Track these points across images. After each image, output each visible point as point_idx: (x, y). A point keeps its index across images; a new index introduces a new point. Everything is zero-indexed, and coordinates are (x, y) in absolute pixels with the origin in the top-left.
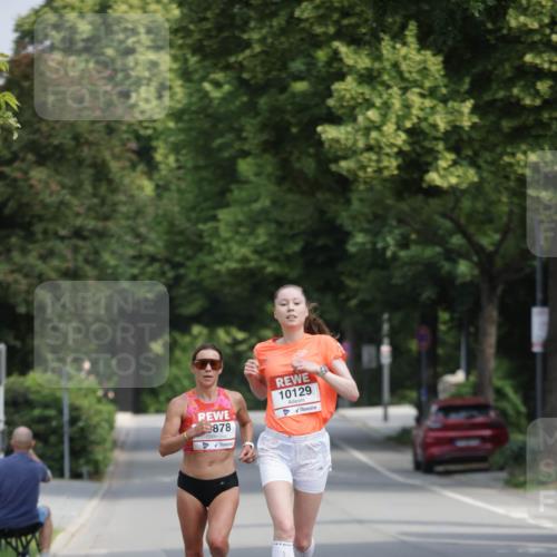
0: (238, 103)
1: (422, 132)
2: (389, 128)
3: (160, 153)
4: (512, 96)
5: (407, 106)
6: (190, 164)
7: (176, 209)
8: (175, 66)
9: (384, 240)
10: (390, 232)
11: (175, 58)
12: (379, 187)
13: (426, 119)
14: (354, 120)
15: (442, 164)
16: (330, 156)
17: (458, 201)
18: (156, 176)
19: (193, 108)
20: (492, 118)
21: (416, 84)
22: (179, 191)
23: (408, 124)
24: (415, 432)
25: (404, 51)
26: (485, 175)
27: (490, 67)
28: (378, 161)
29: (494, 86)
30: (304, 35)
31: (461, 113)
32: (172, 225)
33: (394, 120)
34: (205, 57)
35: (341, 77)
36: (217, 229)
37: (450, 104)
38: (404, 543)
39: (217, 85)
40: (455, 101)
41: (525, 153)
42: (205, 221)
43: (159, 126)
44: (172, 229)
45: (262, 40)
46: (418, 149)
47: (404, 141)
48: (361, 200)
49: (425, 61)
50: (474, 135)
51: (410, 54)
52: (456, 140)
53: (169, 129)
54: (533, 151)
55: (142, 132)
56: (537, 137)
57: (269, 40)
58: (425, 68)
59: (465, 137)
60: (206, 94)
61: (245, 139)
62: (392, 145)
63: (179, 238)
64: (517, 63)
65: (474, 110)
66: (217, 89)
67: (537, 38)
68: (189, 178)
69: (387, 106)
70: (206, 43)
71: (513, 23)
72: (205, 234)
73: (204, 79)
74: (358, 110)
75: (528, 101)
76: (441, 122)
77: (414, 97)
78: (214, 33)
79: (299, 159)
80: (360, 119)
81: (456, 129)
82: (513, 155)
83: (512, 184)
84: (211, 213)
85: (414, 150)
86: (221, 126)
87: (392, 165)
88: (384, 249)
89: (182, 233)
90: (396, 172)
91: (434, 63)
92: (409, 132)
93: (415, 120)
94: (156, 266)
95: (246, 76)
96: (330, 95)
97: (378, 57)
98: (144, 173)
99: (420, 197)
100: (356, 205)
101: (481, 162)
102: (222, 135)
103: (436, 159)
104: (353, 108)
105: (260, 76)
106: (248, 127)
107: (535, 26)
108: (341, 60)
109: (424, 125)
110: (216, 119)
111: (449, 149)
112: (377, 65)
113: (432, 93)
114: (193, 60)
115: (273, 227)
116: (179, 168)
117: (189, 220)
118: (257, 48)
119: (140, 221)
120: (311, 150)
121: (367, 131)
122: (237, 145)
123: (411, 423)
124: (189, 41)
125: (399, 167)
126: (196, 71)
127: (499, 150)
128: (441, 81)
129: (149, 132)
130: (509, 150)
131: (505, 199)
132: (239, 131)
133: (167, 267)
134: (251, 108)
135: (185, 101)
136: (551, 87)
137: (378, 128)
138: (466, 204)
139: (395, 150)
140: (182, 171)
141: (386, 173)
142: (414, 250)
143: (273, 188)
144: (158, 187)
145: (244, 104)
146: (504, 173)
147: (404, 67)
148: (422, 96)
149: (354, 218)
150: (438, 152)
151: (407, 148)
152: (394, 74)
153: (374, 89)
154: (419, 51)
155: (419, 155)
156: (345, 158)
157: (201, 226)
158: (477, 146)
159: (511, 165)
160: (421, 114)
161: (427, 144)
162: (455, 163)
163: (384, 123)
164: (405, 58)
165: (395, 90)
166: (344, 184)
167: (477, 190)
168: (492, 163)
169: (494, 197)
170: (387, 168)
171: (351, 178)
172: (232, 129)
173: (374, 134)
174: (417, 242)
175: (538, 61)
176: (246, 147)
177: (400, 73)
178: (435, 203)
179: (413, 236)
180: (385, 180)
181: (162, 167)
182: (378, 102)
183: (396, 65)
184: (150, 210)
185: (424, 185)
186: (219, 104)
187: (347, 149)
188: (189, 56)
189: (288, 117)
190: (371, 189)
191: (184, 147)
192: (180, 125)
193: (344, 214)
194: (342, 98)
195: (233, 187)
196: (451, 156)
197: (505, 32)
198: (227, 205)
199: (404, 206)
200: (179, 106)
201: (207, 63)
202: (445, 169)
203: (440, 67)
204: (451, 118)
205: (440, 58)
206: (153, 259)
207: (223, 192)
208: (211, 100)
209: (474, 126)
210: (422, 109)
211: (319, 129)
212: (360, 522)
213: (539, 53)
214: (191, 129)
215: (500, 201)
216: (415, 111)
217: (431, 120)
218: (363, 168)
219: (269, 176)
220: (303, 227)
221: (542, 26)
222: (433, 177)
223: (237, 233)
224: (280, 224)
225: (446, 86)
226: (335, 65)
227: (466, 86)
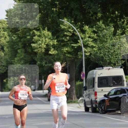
0: (18, 40)
1: (48, 45)
2: (43, 44)
3: (5, 49)
4: (63, 39)
5: (46, 41)
6: (10, 50)
7: (8, 58)
8: (7, 34)
9: (43, 63)
10: (44, 62)
11: (7, 33)
12: (41, 54)
13: (49, 43)
14: (37, 43)
15: (52, 50)
16: (33, 49)
17: (54, 56)
18: (5, 52)
19: (11, 41)
20: (60, 43)
21: (47, 37)
22: (8, 55)
23: (46, 44)
24: (48, 95)
25: (45, 32)
26: (59, 52)
27: (59, 34)
28: (41, 50)
29: (60, 38)
30: (28, 29)
31: (55, 42)
32: (7, 60)
33: (44, 43)
34: (12, 33)
35: (35, 36)
36: (15, 61)
37: (53, 40)
38: (47, 113)
39: (14, 37)
40: (54, 40)
41: (65, 48)
42: (13, 60)
43: (5, 44)
44: (7, 61)
45: (22, 30)
46: (48, 48)
47: (46, 47)
48: (39, 56)
49: (48, 33)
50: (57, 45)
51: (46, 32)
52: (54, 46)
53: (7, 44)
54: (67, 48)
55: (2, 45)
56: (67, 46)
57: (23, 30)
58: (49, 35)
59: (55, 46)
60: (12, 39)
61: (19, 46)
62: (43, 47)
63: (8, 63)
64: (63, 34)
65: (57, 41)
66: (14, 38)
67: (66, 30)
68: (10, 52)
69: (42, 41)
70: (12, 30)
71: (63, 28)
72: (13, 62)
73: (12, 36)
74: (38, 41)
75: (65, 40)
76: (51, 43)
77: (47, 39)
78: (14, 29)
79: (28, 49)
80: (38, 43)
81: (54, 44)
82: (63, 49)
83: (63, 53)
84: (14, 58)
85: (47, 48)
86: (15, 44)
87: (43, 50)
88: (43, 64)
89: (9, 62)
90: (44, 52)
91: (50, 34)
92: (46, 45)
93: (47, 43)
94: (4, 67)
95: (19, 36)
96: (33, 39)
97: (41, 33)
98: (2, 52)
99: (48, 56)
100: (38, 57)
101: (58, 50)
102: (15, 45)
103: (51, 49)
104: (37, 41)
105: (22, 36)
106: (20, 44)
107: (66, 28)
108: (35, 33)
109: (49, 44)
110: (14, 43)
111: (53, 48)
112: (41, 34)
113: (50, 39)
114: (10, 33)
115: (24, 61)
116: (8, 51)
117: (10, 59)
118: (21, 31)
119: (2, 60)
120: (30, 48)
121: (39, 45)
122: (18, 47)
123: (47, 93)
124: (10, 30)
125: (45, 51)
126: (11, 35)
127: (61, 48)
128: (51, 37)
129: (3, 45)
130: (63, 48)
131: (62, 56)
132: (18, 45)
133: (6, 67)
134: (20, 41)
135: (9, 40)
136: (69, 38)
137: (41, 44)
138: (56, 57)
139: (44, 48)
140: (9, 51)
141: (43, 52)
142: (48, 65)
143: (24, 54)
144: (5, 54)
145: (19, 40)
146: (62, 52)
147: (45, 34)
148: (48, 39)
149: (37, 59)
150: (51, 48)
151: (46, 48)
152: (44, 35)
153: (40, 38)
154: (48, 32)
155: (48, 49)
156: (36, 49)
157: (12, 61)
158: (57, 47)
159: (63, 50)
160: (48, 42)
161: (49, 47)
162: (54, 50)
163: (42, 43)
164: (45, 33)
165: (44, 38)
166: (36, 53)
167: (57, 54)
168: (60, 50)
169: (60, 55)
170: (43, 51)
171: (37, 52)
172: (17, 44)
173: (40, 45)
174: (48, 63)
175: (67, 34)
176: (19, 47)
177: (45, 35)
178: (51, 57)
179: (48, 62)
180: (42, 53)
181: (6, 51)
182: (41, 40)
183: (44, 34)
184: (3, 58)
185: (49, 54)
186: (15, 41)
187: (36, 48)
188: (10, 32)
189: (26, 42)
190: (40, 54)
191: (9, 47)
192: (8, 44)
193: (36, 58)
194: (35, 39)
195: (17, 54)
196: (53, 49)
197: (61, 29)
198: (16, 57)
199: (46, 57)
200: (8, 41)
201: (13, 34)
202: (52, 51)
203: (51, 34)
204: (53, 43)
205: (51, 33)
206: (4, 66)
207: (16, 55)
208: (13, 40)
209: (57, 44)
210: (48, 41)
211: (31, 44)
212: (39, 109)
213: (67, 32)
214: (10, 44)
215: (61, 56)
216: (47, 42)
217: (50, 43)
218: (39, 51)
219: (23, 52)
220: (29, 61)
221: (67, 28)
222: (50, 52)
223: (18, 62)
224: (25, 60)
225: (52, 37)
226: (34, 34)
227: (55, 37)
